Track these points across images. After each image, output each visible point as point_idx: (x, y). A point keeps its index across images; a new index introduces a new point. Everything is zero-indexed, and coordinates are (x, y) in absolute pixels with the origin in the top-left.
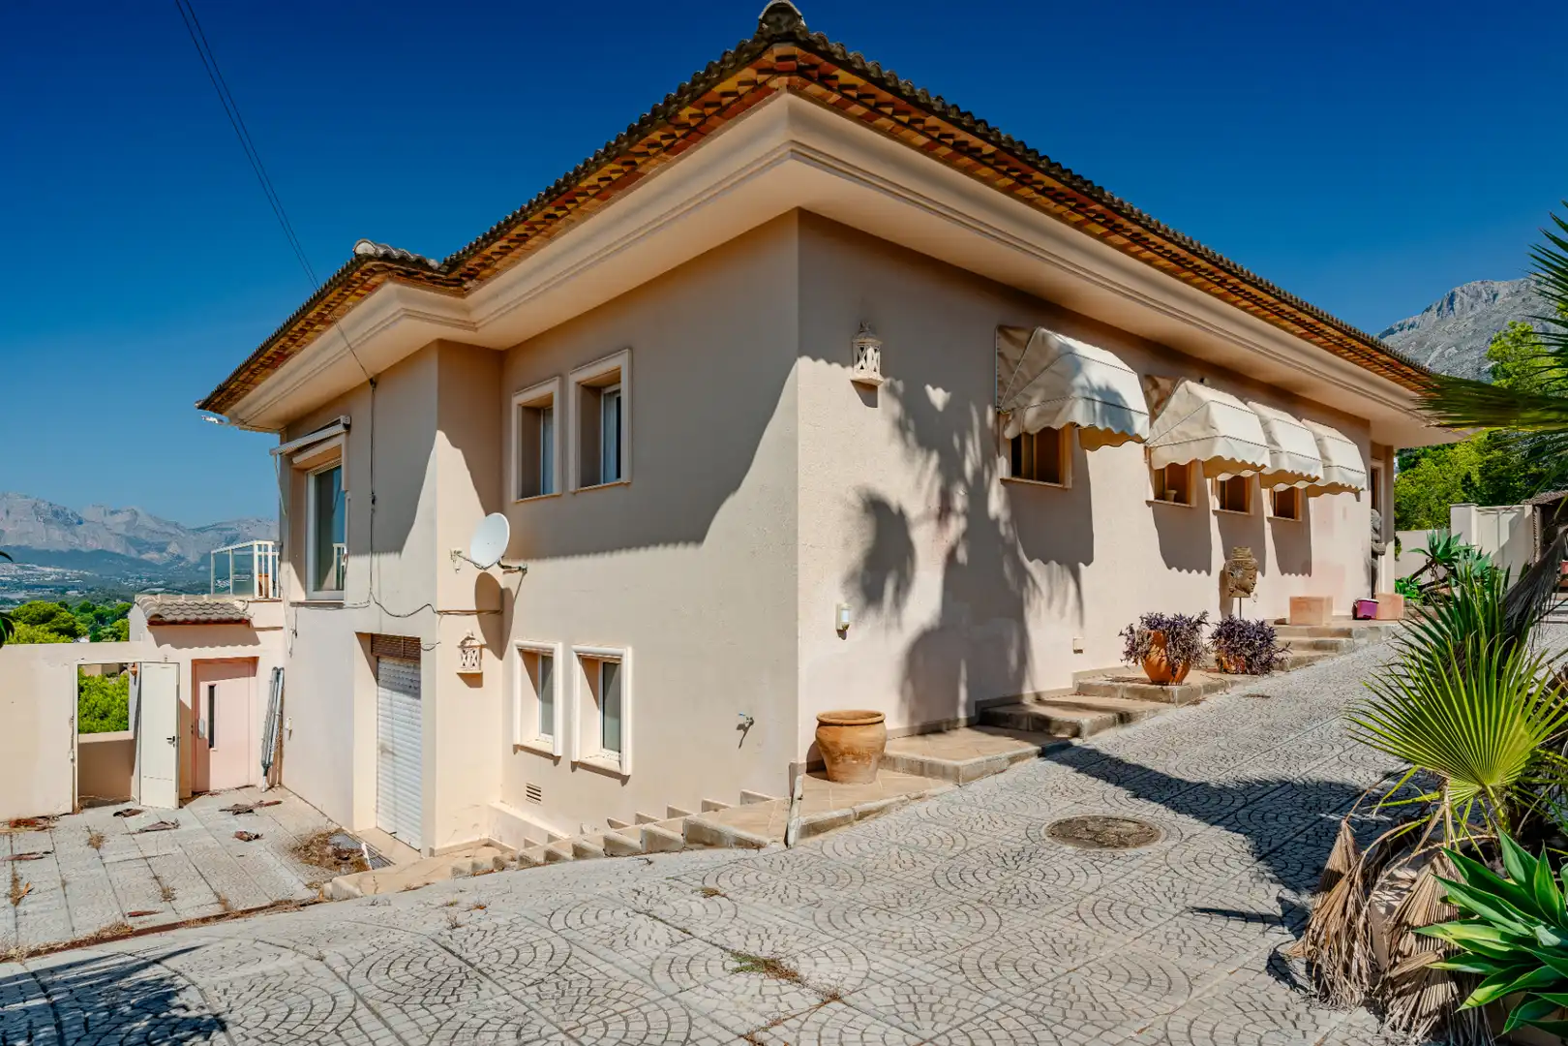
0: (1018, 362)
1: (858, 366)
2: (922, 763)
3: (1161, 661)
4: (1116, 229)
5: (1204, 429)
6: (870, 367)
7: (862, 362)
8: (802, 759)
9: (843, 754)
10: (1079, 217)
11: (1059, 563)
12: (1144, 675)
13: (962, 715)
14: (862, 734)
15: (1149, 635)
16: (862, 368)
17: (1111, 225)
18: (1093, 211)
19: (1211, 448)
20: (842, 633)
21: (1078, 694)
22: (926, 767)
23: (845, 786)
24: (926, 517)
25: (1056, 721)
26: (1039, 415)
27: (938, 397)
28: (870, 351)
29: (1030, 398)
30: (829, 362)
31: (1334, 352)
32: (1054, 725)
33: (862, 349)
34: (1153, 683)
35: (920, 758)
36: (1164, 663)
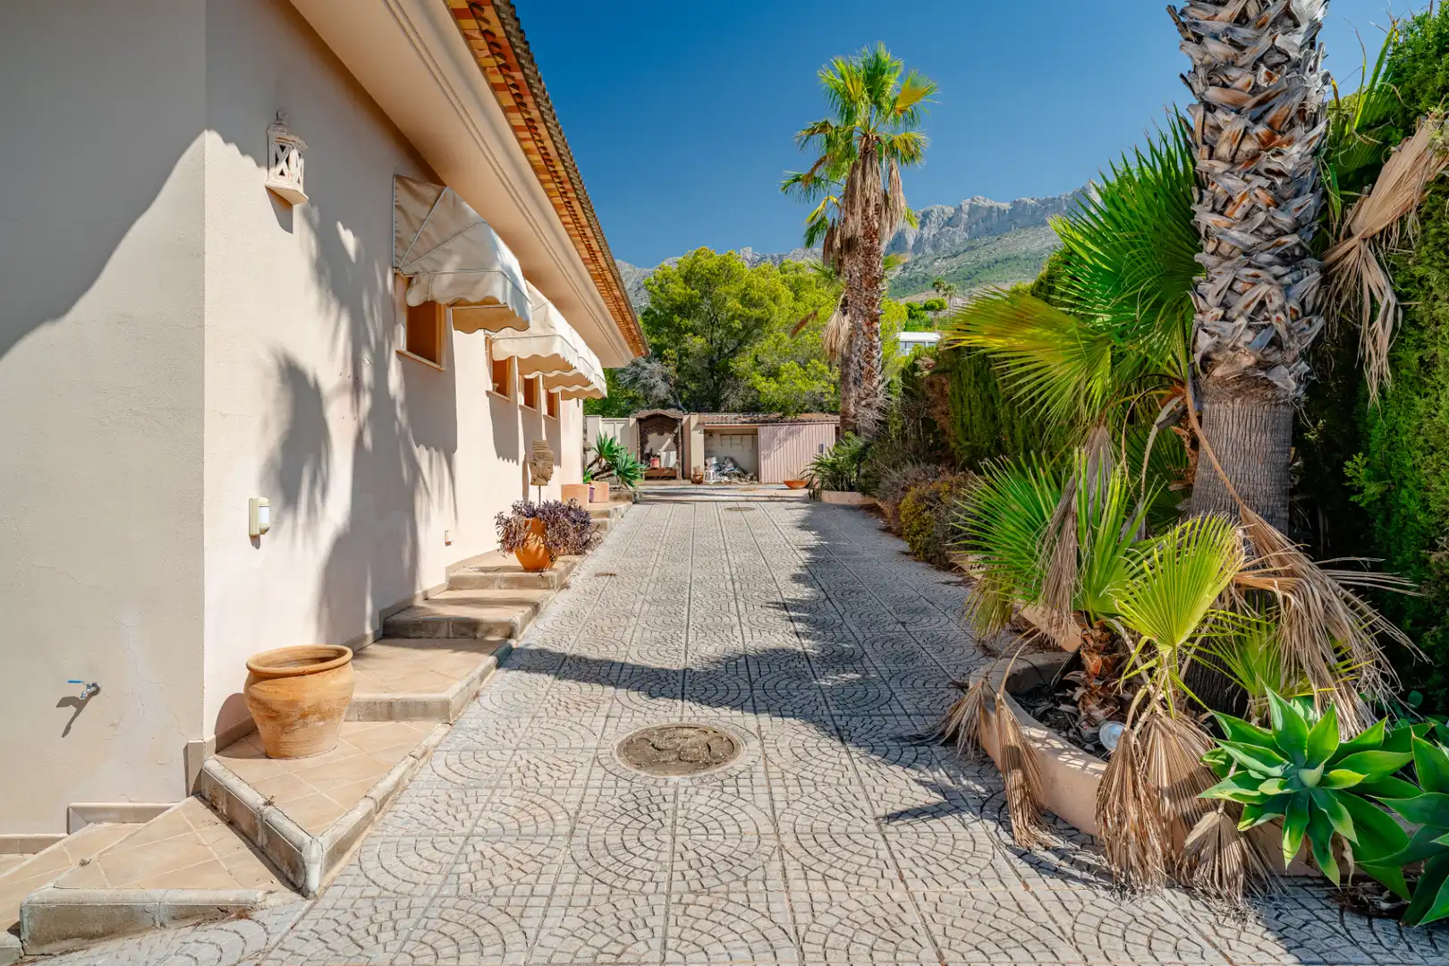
0: (423, 221)
1: (278, 170)
2: (390, 704)
3: (539, 548)
4: (521, 106)
5: (543, 327)
6: (291, 177)
7: (283, 165)
8: (209, 735)
9: (304, 716)
10: (499, 79)
11: (436, 450)
12: (518, 564)
13: (369, 631)
14: (332, 682)
15: (527, 523)
16: (282, 173)
17: (519, 100)
18: (512, 78)
19: (550, 345)
20: (255, 540)
21: (450, 589)
22: (397, 709)
23: (306, 762)
24: (340, 390)
25: (486, 623)
26: (453, 285)
27: (349, 239)
28: (294, 154)
29: (440, 264)
30: (243, 152)
31: (594, 279)
32: (483, 628)
33: (283, 148)
34: (527, 570)
35: (387, 696)
36: (542, 551)
